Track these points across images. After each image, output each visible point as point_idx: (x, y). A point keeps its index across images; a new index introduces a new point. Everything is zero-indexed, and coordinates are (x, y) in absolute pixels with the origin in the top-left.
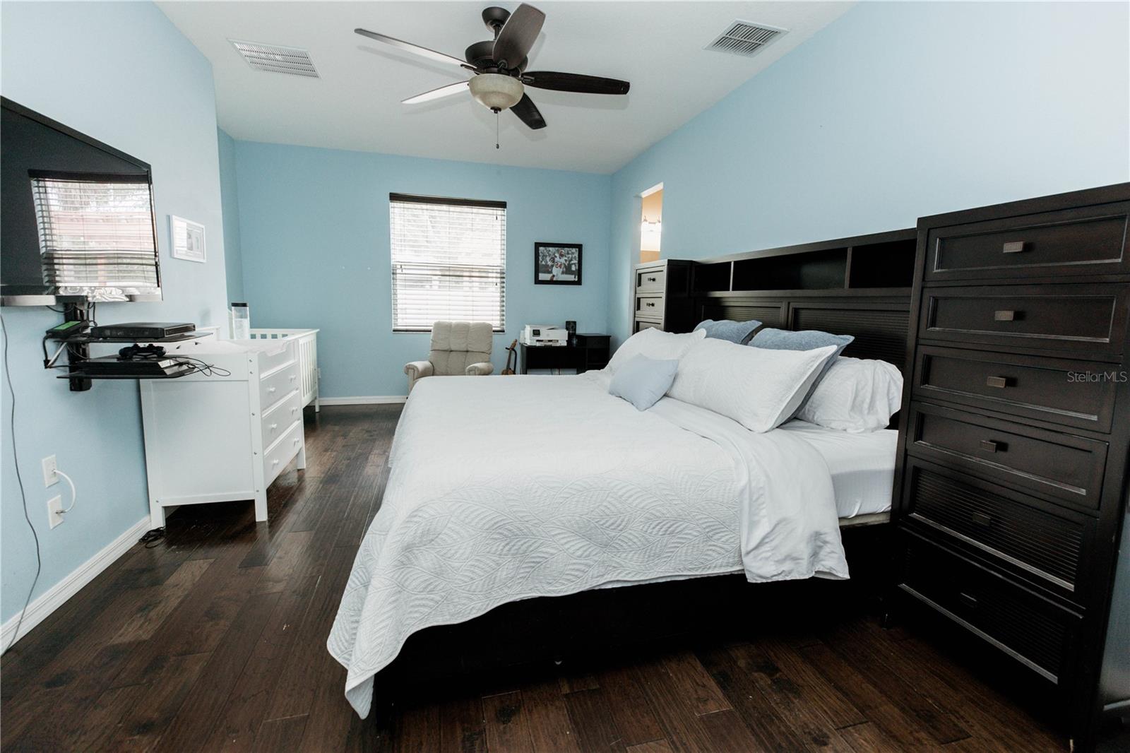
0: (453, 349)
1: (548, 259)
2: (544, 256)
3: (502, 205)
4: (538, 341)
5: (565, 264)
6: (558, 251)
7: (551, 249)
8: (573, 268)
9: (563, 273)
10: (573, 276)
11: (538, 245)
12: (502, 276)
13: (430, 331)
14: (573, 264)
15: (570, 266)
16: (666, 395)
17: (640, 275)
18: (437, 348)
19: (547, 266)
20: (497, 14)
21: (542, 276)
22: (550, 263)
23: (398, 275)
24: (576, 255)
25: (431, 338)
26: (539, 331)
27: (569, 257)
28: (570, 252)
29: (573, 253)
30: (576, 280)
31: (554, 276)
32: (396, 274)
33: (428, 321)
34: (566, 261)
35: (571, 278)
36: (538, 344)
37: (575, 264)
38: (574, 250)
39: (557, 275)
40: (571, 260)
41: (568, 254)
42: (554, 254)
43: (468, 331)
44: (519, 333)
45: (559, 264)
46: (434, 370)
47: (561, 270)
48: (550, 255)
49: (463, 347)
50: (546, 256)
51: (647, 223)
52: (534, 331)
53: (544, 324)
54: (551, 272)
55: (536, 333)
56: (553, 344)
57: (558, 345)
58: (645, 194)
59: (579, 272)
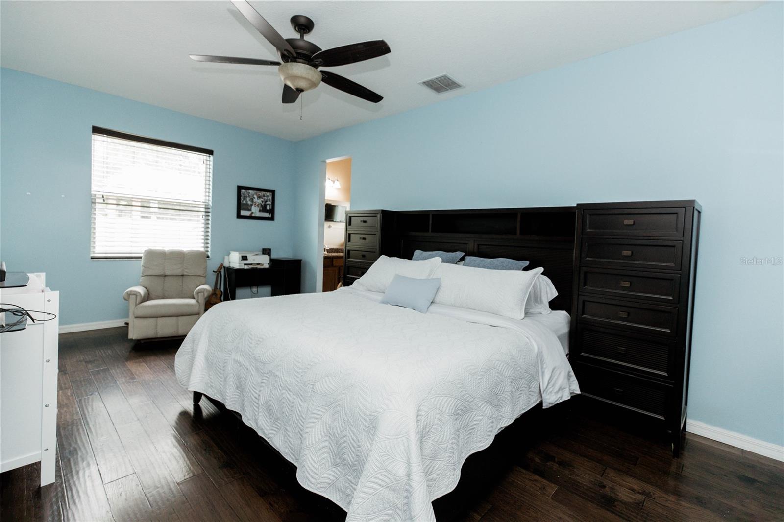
0: (167, 273)
1: (248, 199)
2: (245, 197)
3: (210, 152)
4: (245, 264)
5: (262, 205)
6: (256, 194)
7: (251, 191)
8: (268, 208)
9: (260, 211)
10: (268, 214)
11: (240, 188)
12: (207, 210)
13: (141, 258)
14: (268, 204)
15: (265, 205)
16: (432, 303)
17: (350, 217)
18: (148, 274)
19: (247, 204)
20: (302, 21)
21: (244, 213)
22: (250, 203)
23: (97, 204)
24: (270, 198)
25: (142, 264)
26: (246, 256)
27: (264, 199)
28: (265, 195)
29: (268, 196)
30: (270, 216)
31: (252, 213)
32: (95, 203)
33: (139, 249)
34: (262, 202)
35: (266, 215)
36: (246, 267)
37: (269, 204)
38: (268, 194)
39: (255, 212)
40: (267, 201)
41: (264, 196)
42: (253, 195)
43: (184, 257)
44: (224, 258)
45: (257, 203)
46: (149, 294)
47: (259, 208)
48: (249, 196)
49: (178, 272)
50: (247, 197)
51: (330, 180)
52: (242, 256)
53: (251, 251)
54: (250, 210)
55: (244, 258)
56: (258, 267)
57: (262, 267)
58: (328, 161)
59: (272, 211)
